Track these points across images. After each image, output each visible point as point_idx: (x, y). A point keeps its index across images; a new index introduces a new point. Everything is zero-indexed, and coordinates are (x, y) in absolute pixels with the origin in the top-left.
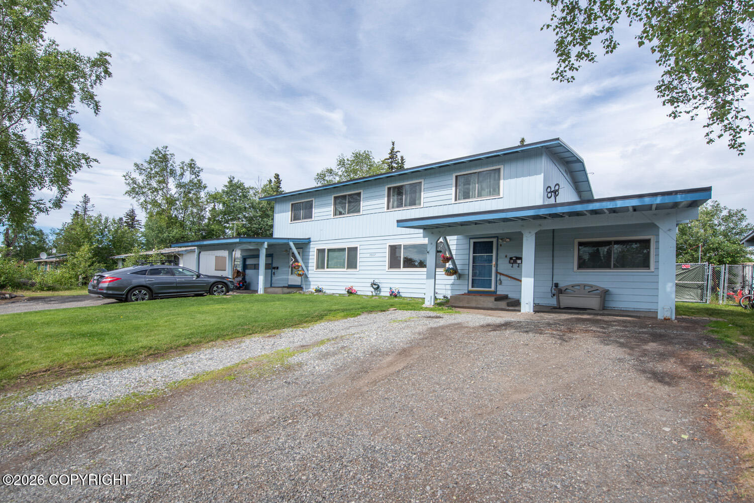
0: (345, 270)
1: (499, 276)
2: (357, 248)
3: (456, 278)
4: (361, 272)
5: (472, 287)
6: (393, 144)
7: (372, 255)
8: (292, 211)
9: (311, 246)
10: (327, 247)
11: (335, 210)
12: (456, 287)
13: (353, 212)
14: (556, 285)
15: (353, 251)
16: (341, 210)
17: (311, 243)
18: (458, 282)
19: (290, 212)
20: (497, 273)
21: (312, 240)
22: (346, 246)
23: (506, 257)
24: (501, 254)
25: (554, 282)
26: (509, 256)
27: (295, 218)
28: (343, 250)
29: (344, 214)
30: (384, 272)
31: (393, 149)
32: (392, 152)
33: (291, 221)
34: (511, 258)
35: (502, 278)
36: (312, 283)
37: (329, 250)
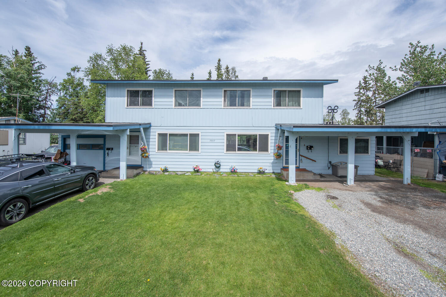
0: (188, 152)
1: (300, 156)
2: (198, 134)
3: (275, 159)
4: (202, 154)
5: (285, 164)
6: (142, 44)
7: (212, 141)
8: (128, 97)
9: (152, 130)
10: (168, 132)
11: (176, 101)
12: (275, 165)
13: (193, 105)
14: (330, 162)
15: (195, 137)
16: (181, 102)
17: (151, 128)
18: (276, 161)
19: (126, 98)
20: (300, 155)
21: (152, 125)
22: (188, 132)
23: (304, 145)
24: (302, 144)
25: (329, 161)
26: (306, 145)
27: (132, 103)
28: (186, 135)
29: (184, 106)
30: (223, 154)
31: (141, 48)
32: (141, 49)
33: (128, 106)
34: (307, 146)
35: (303, 158)
36: (153, 163)
37: (170, 135)
